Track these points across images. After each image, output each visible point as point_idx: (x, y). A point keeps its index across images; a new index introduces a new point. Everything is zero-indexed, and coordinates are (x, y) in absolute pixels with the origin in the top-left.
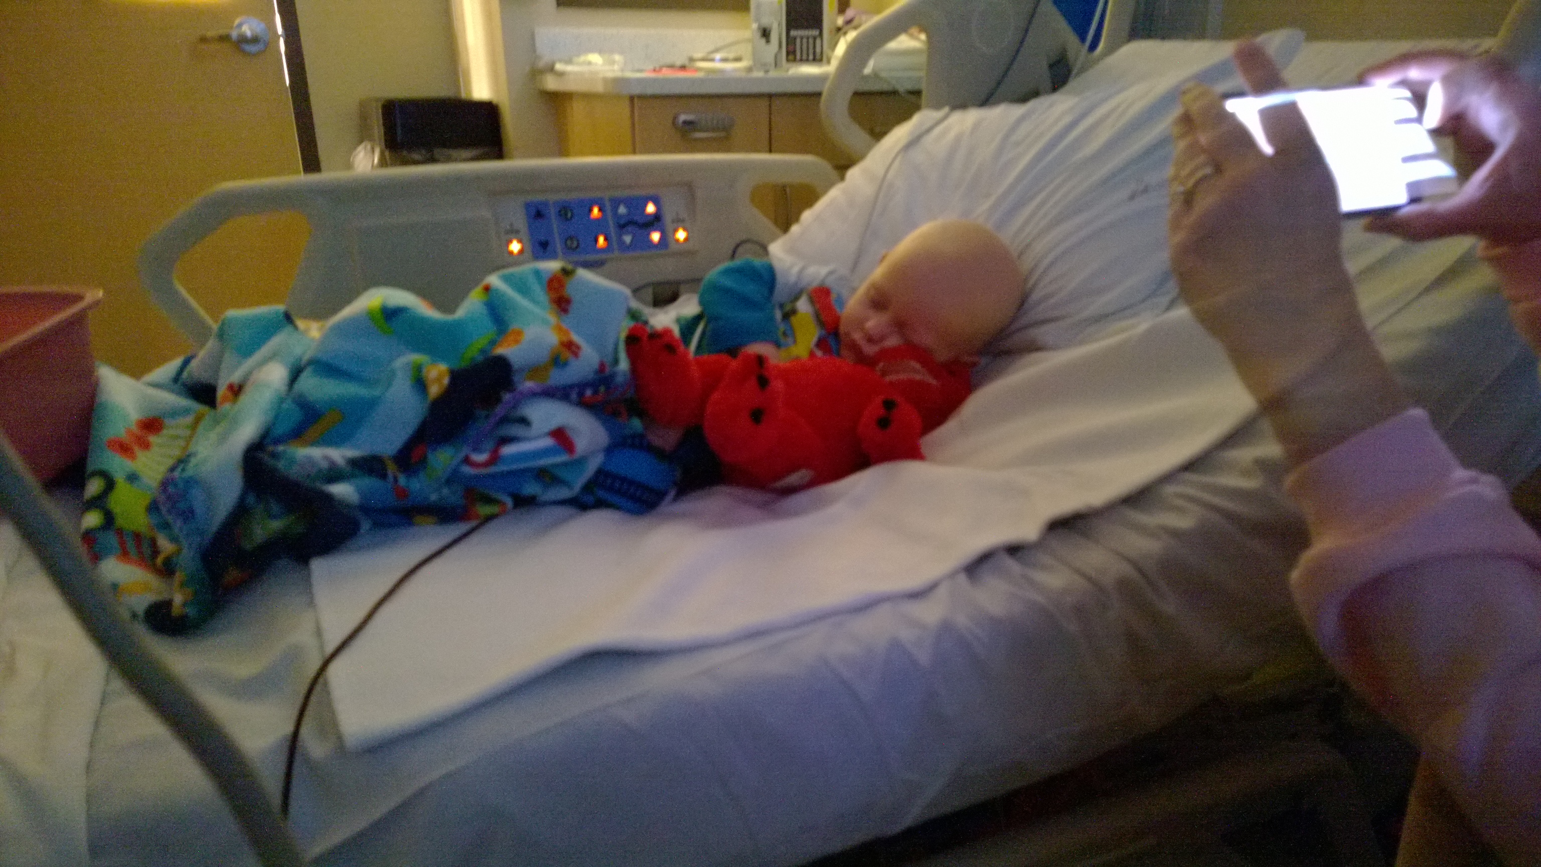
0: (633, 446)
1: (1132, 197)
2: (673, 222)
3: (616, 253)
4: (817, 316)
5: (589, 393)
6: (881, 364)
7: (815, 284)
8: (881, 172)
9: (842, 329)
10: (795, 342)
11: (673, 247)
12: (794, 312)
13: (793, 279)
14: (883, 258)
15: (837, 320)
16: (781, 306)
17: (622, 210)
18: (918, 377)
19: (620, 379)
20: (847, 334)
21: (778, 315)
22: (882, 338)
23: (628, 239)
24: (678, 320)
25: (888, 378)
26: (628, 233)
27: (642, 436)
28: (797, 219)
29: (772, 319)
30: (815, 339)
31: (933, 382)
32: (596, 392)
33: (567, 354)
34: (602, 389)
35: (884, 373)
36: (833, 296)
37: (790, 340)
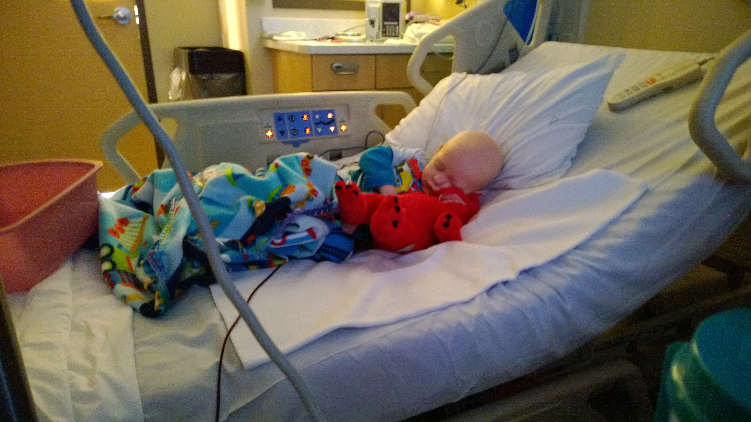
0: (337, 233)
1: (551, 123)
2: (340, 122)
3: (314, 137)
4: (412, 172)
5: (322, 212)
6: (441, 195)
7: (410, 157)
8: (437, 104)
9: (423, 178)
10: (402, 184)
11: (340, 133)
12: (401, 170)
13: (400, 155)
14: (441, 147)
15: (421, 174)
16: (396, 167)
17: (317, 117)
18: (458, 201)
19: (335, 206)
20: (426, 182)
21: (395, 172)
22: (442, 184)
23: (319, 130)
24: (350, 173)
25: (444, 202)
26: (320, 127)
27: (340, 229)
28: (397, 123)
29: (392, 173)
30: (411, 184)
31: (463, 203)
32: (325, 212)
33: (312, 196)
34: (327, 211)
35: (443, 200)
36: (418, 163)
37: (400, 183)
